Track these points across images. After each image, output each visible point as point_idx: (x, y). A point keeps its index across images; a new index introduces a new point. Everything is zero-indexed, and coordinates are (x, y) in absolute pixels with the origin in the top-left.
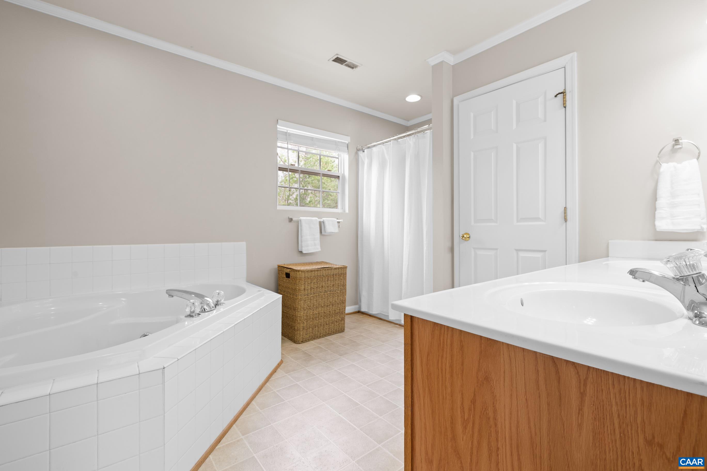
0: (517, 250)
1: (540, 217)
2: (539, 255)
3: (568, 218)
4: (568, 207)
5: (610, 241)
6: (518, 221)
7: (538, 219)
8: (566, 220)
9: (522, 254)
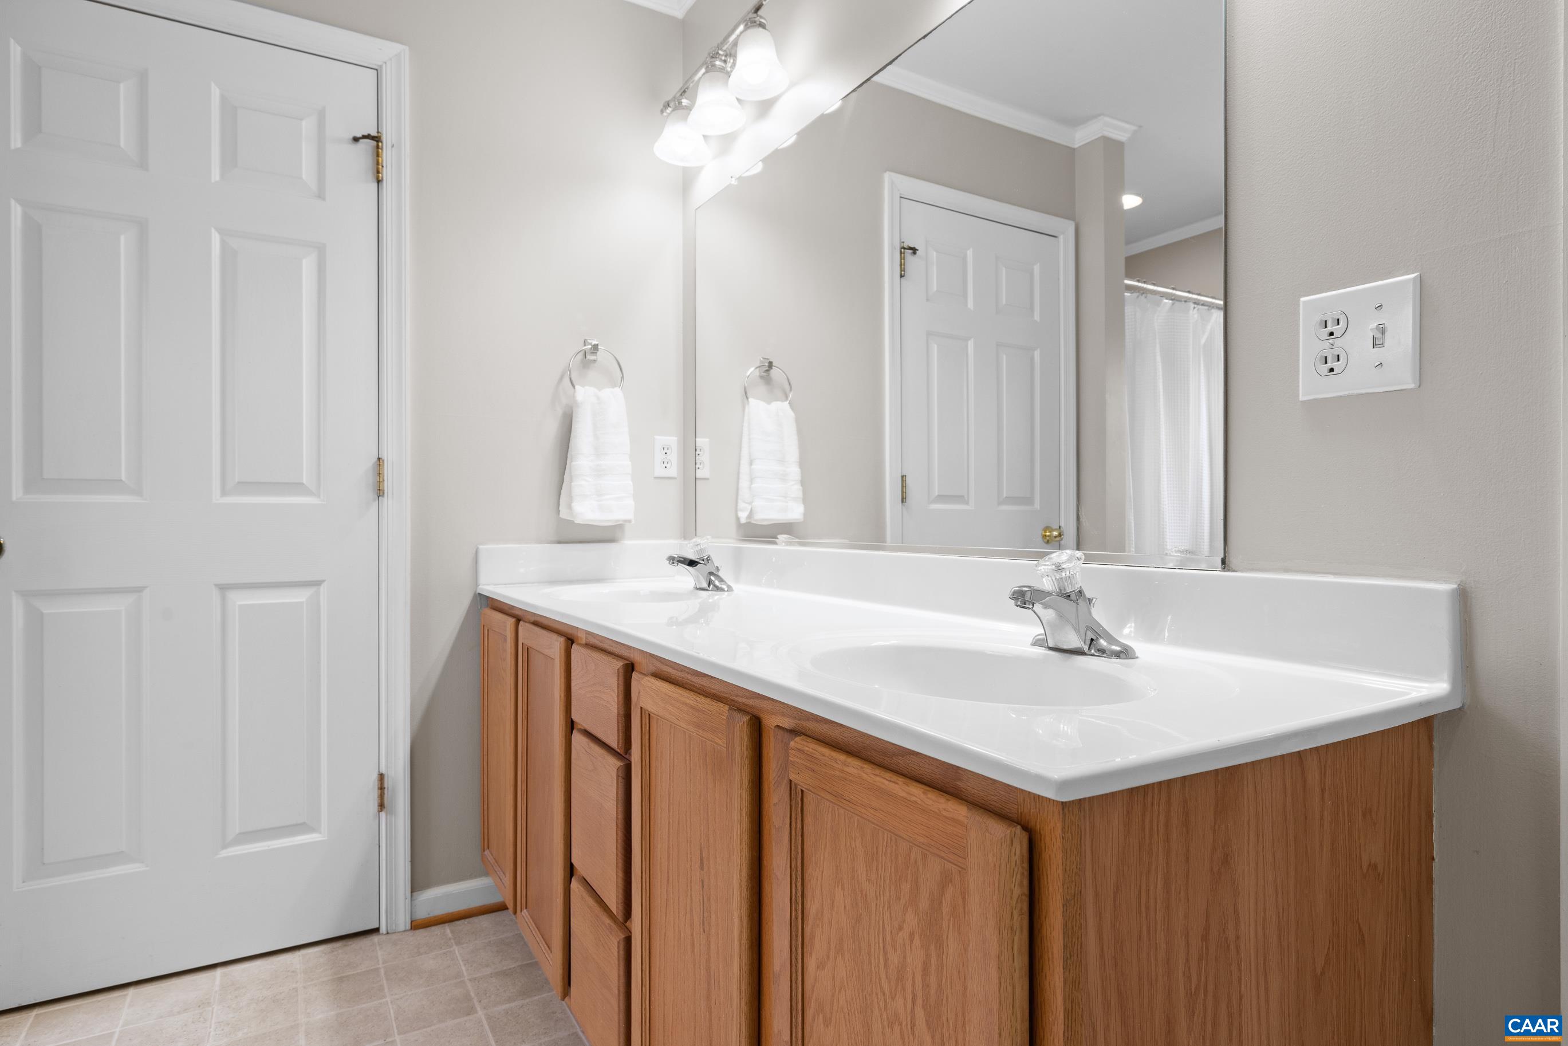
0: (223, 588)
1: (305, 482)
2: (300, 596)
3: (387, 486)
4: (384, 456)
5: (481, 547)
6: (224, 493)
7: (296, 487)
8: (380, 492)
9: (240, 599)
